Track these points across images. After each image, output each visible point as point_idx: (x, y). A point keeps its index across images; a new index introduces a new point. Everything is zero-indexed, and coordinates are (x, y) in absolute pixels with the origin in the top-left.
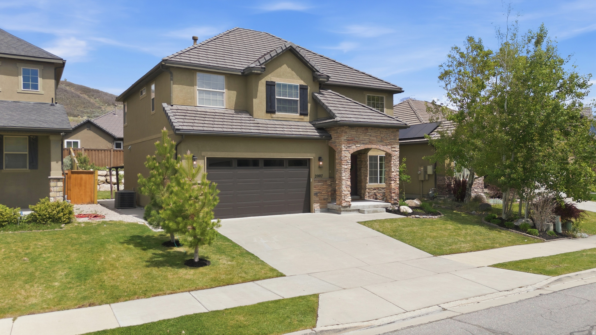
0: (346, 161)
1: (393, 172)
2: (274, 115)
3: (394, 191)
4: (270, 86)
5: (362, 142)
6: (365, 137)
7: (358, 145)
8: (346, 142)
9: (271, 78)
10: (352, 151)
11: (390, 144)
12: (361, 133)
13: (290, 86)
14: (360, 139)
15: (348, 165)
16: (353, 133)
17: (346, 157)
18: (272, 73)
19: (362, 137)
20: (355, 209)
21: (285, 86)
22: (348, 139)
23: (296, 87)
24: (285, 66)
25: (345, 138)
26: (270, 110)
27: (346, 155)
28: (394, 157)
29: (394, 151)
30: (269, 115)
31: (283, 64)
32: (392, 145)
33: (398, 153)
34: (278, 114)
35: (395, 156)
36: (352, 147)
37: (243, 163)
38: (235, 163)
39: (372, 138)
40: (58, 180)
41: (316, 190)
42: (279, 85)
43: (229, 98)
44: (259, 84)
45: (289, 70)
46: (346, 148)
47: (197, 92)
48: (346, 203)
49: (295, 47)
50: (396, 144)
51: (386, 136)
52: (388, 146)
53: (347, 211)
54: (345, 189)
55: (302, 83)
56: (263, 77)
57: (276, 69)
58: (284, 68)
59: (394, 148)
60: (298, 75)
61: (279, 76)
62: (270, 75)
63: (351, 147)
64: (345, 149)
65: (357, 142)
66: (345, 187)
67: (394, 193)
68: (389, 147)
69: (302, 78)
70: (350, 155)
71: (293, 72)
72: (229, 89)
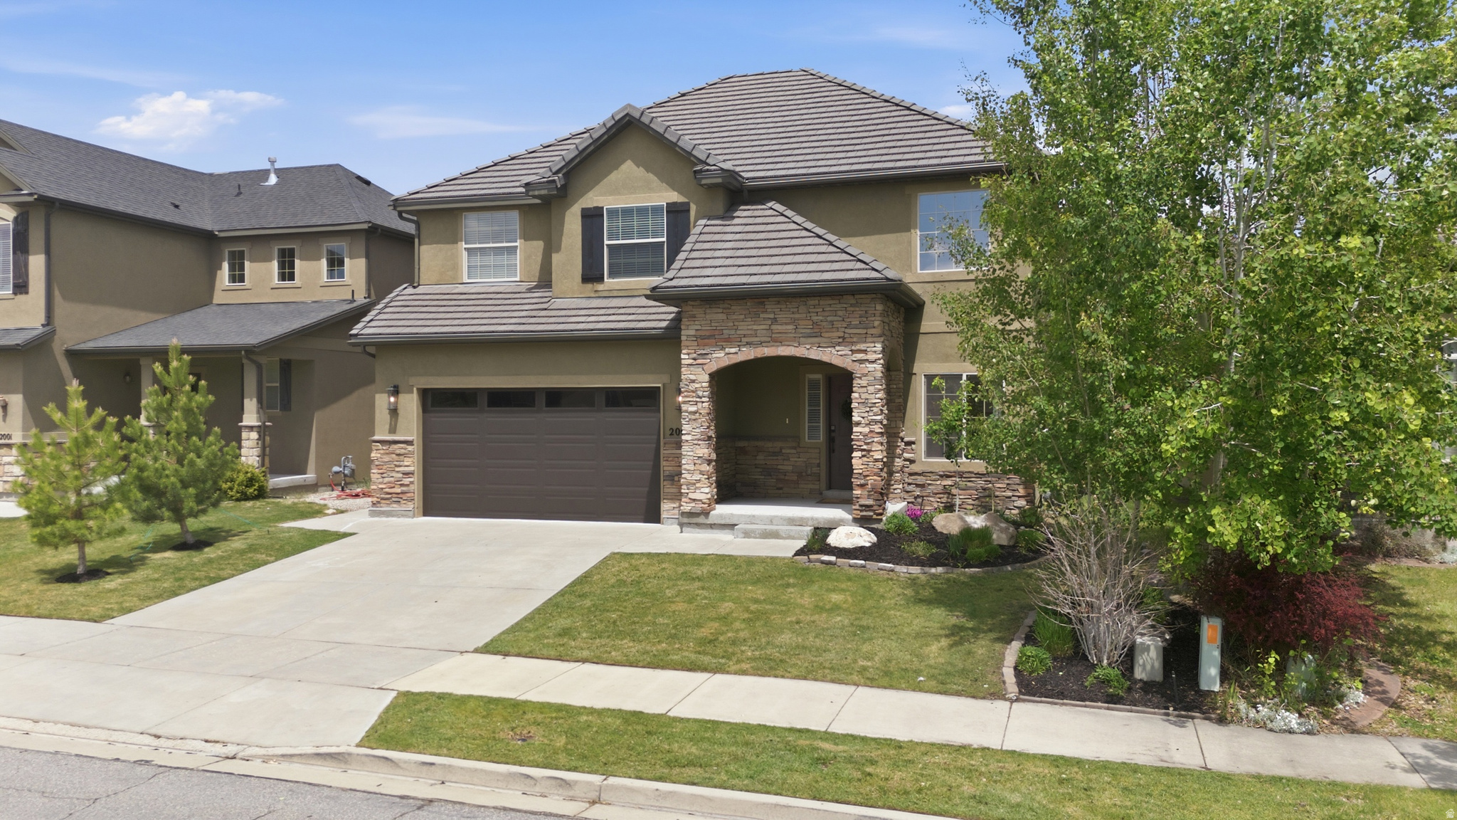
0: (693, 392)
1: (858, 424)
2: (600, 287)
3: (862, 482)
4: (592, 217)
5: (744, 340)
6: (755, 327)
7: (733, 350)
8: (696, 343)
9: (593, 199)
10: (714, 367)
11: (843, 341)
12: (742, 317)
13: (642, 211)
14: (738, 332)
15: (700, 404)
16: (716, 315)
17: (693, 381)
18: (597, 188)
19: (744, 328)
20: (723, 522)
21: (627, 212)
22: (699, 333)
23: (657, 210)
24: (628, 167)
25: (692, 332)
26: (591, 275)
27: (693, 377)
28: (860, 378)
29: (861, 361)
30: (589, 286)
31: (624, 161)
32: (853, 343)
33: (877, 368)
34: (610, 282)
35: (866, 375)
36: (714, 355)
37: (502, 399)
38: (483, 400)
39: (779, 327)
40: (251, 428)
41: (670, 468)
42: (613, 213)
43: (527, 259)
44: (566, 219)
45: (640, 172)
46: (695, 359)
47: (465, 254)
48: (693, 505)
49: (637, 115)
50: (870, 340)
51: (829, 319)
52: (837, 348)
53: (698, 525)
54: (691, 467)
55: (675, 197)
56: (576, 201)
57: (606, 176)
58: (629, 169)
59: (865, 352)
60: (662, 179)
61: (615, 191)
62: (590, 194)
63: (710, 356)
64: (691, 361)
65: (729, 341)
66: (690, 462)
67: (862, 486)
68: (845, 350)
69: (673, 186)
70: (707, 378)
71: (651, 176)
72: (526, 237)
